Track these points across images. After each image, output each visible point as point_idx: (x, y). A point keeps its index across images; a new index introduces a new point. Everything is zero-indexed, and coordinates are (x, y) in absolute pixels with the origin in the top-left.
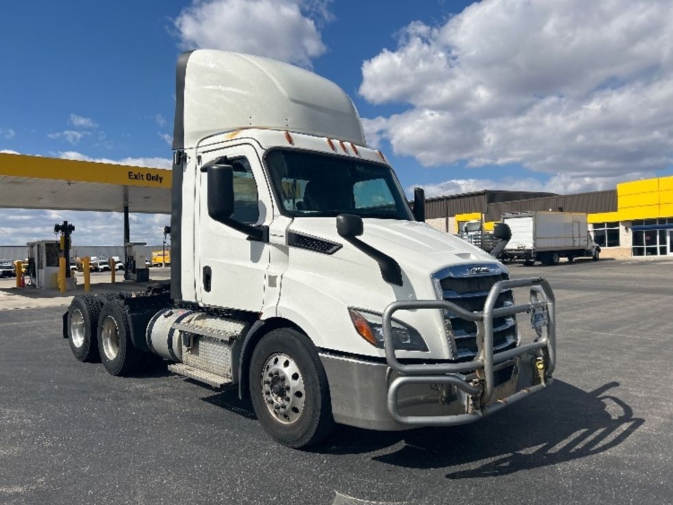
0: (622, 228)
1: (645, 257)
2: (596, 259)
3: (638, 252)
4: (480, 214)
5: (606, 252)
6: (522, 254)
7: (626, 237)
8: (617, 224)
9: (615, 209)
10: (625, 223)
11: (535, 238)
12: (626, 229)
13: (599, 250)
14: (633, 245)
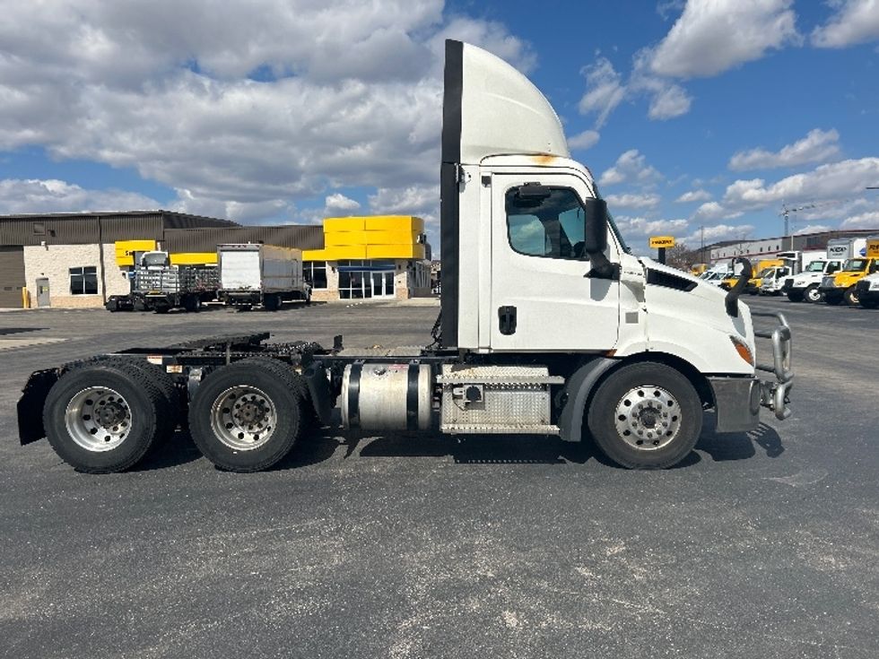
0: (328, 268)
1: (351, 300)
2: (308, 303)
3: (345, 295)
4: (154, 241)
5: (317, 295)
6: (247, 296)
7: (333, 278)
8: (323, 264)
9: (322, 247)
10: (330, 262)
11: (263, 277)
12: (333, 269)
13: (310, 292)
14: (340, 287)
